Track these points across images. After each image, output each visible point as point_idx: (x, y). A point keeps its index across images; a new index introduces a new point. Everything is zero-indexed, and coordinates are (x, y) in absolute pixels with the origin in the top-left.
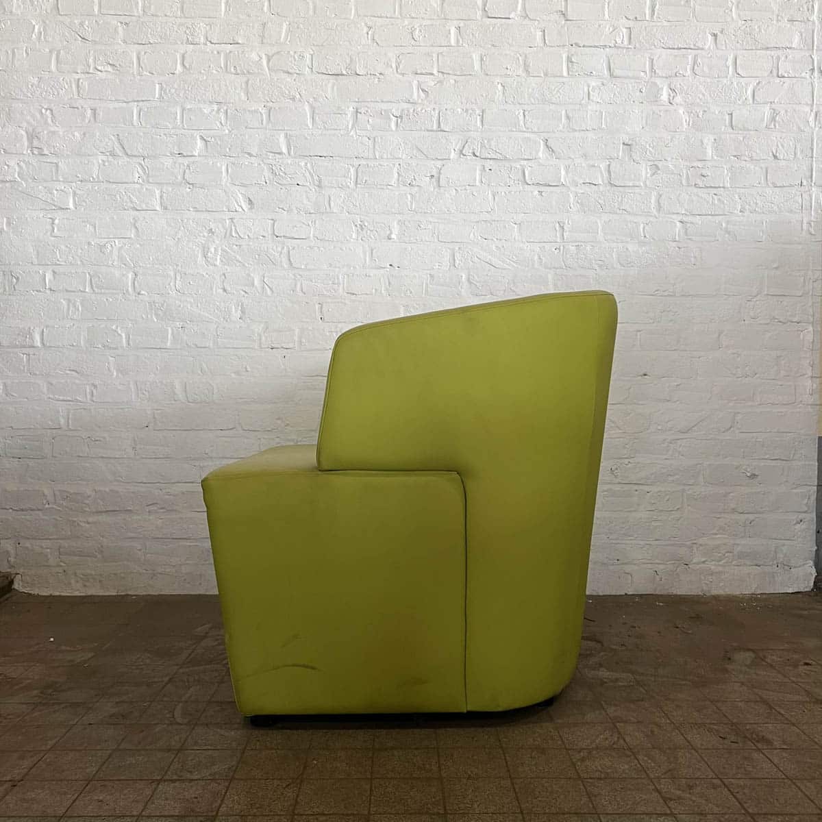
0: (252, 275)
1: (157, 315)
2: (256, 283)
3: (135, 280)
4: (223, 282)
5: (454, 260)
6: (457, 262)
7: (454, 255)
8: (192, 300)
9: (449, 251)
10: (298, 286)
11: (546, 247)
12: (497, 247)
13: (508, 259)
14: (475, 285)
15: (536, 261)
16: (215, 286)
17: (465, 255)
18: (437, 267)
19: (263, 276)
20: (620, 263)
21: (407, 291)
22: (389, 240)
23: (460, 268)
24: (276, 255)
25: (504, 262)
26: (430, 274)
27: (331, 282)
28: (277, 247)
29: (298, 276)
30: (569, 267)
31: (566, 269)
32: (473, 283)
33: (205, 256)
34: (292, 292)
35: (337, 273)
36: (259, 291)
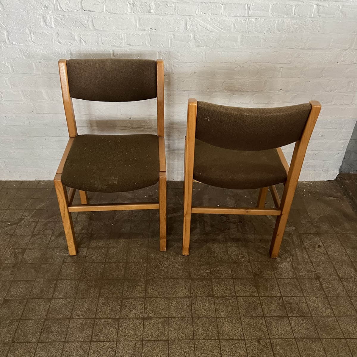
0: (73, 33)
1: (25, 56)
2: (76, 39)
3: (8, 35)
4: (58, 37)
5: (187, 26)
6: (188, 27)
7: (186, 23)
8: (43, 48)
9: (183, 20)
10: (100, 40)
11: (239, 19)
12: (211, 19)
13: (216, 26)
14: (198, 41)
15: (232, 27)
16: (53, 40)
17: (193, 23)
18: (177, 30)
19: (80, 34)
20: (278, 29)
21: (160, 44)
22: (149, 13)
23: (190, 31)
24: (86, 21)
25: (214, 28)
26: (173, 34)
27: (118, 38)
28: (85, 17)
29: (99, 35)
30: (250, 32)
31: (248, 33)
32: (196, 40)
33: (45, 22)
34: (97, 43)
35: (120, 33)
36: (79, 43)
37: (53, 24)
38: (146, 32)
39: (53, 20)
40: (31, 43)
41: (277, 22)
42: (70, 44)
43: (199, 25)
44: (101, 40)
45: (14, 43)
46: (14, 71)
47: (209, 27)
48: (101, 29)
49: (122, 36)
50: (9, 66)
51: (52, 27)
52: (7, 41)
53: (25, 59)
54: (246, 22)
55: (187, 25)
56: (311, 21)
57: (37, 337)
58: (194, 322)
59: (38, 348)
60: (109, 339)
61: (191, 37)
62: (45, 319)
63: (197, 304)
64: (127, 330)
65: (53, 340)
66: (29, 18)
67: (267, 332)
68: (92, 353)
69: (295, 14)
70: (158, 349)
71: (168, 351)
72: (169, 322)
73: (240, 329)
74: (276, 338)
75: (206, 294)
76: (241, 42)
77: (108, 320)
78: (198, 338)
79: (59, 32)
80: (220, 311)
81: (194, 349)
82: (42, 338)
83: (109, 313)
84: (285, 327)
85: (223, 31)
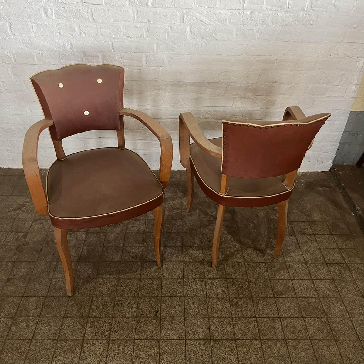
0: (73, 25)
1: (27, 46)
2: (76, 30)
3: (10, 27)
4: (58, 29)
6: (185, 20)
7: (183, 16)
8: (44, 39)
9: (180, 13)
10: (99, 32)
11: (234, 12)
12: (207, 12)
13: (212, 19)
14: (194, 33)
15: (227, 20)
16: (54, 31)
17: (189, 16)
18: (174, 22)
19: (80, 26)
20: (272, 23)
21: (157, 36)
22: (147, 6)
23: (186, 24)
24: (85, 13)
25: (210, 20)
26: (170, 27)
27: (116, 30)
28: (85, 9)
29: (98, 26)
30: (245, 25)
31: (244, 26)
32: (193, 32)
33: (46, 14)
34: (96, 35)
35: (119, 25)
36: (79, 35)
37: (54, 16)
38: (144, 24)
39: (54, 12)
40: (33, 35)
41: (271, 15)
42: (70, 35)
43: (195, 18)
44: (101, 32)
45: (17, 34)
46: (16, 62)
47: (205, 19)
48: (100, 21)
49: (120, 28)
50: (12, 57)
51: (52, 19)
52: (9, 32)
53: (27, 49)
54: (241, 15)
55: (184, 18)
56: (305, 15)
57: (38, 312)
58: (185, 301)
59: (39, 322)
60: (105, 315)
61: (188, 29)
62: (46, 297)
63: (188, 285)
64: (122, 307)
65: (53, 315)
66: (31, 10)
67: (253, 311)
68: (89, 328)
69: (289, 8)
70: (151, 325)
71: (160, 327)
72: (162, 301)
73: (228, 308)
74: (262, 317)
75: (198, 276)
76: (237, 34)
77: (105, 298)
78: (189, 315)
79: (60, 24)
80: (210, 292)
81: (185, 325)
82: (43, 314)
83: (106, 292)
84: (270, 307)
85: (218, 23)
